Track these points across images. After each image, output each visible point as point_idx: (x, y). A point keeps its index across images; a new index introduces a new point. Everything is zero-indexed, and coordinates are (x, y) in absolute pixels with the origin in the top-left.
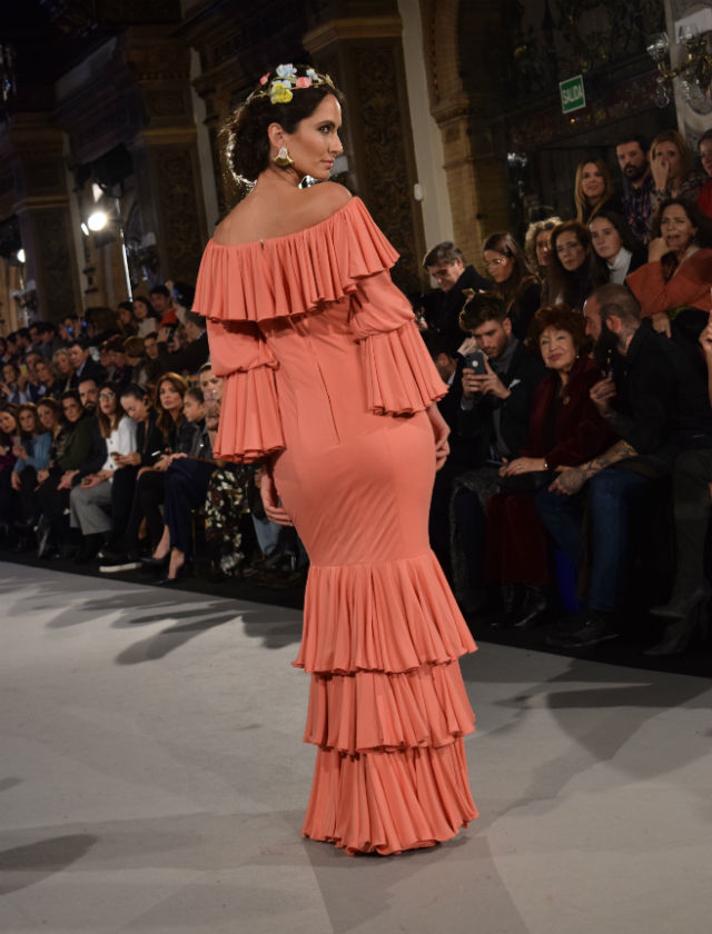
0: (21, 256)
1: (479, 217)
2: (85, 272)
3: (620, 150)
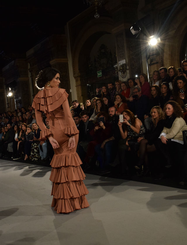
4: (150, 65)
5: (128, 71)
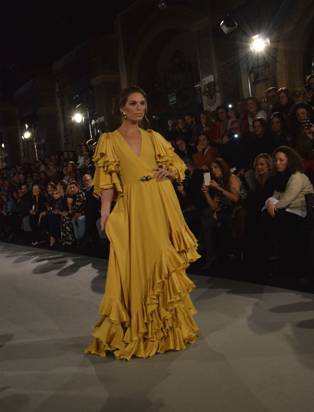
0: (3, 146)
5: (218, 94)
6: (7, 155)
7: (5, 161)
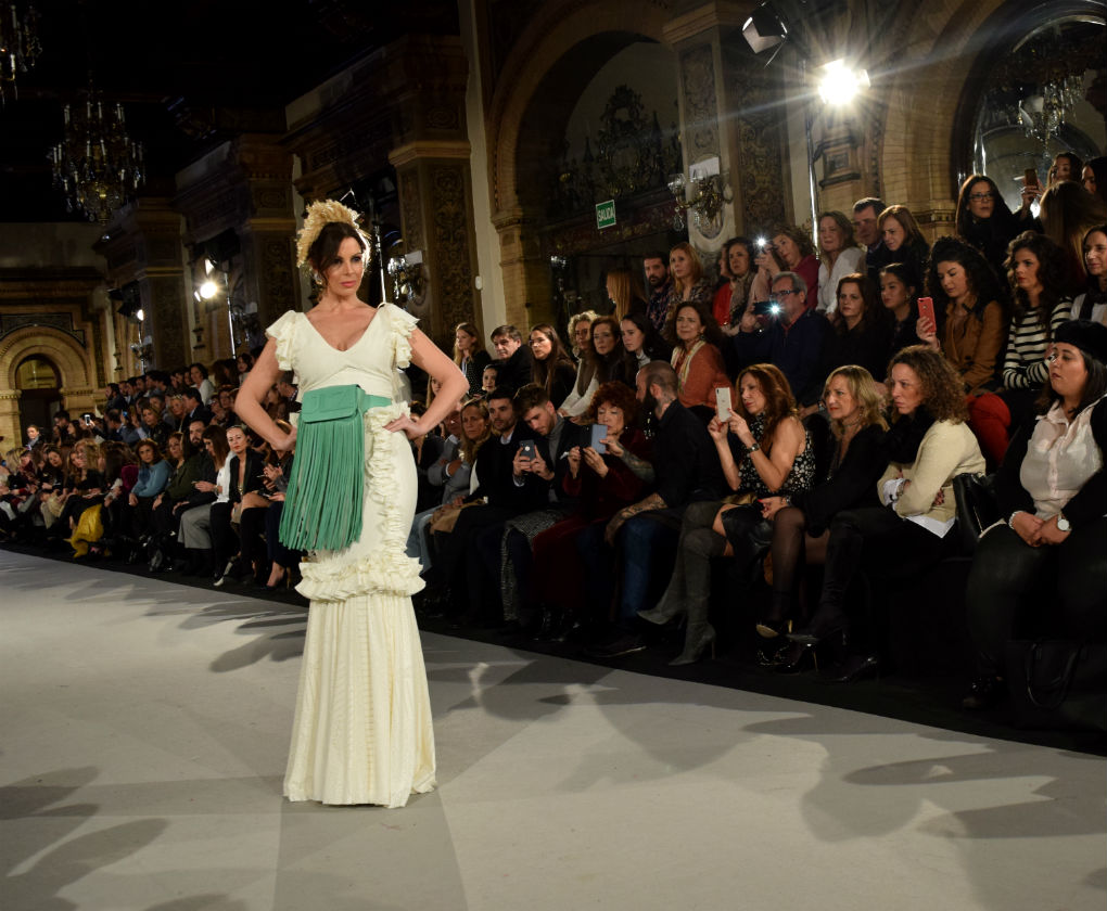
0: (140, 315)
1: (527, 305)
2: (195, 331)
3: (647, 263)
4: (822, 185)
6: (149, 340)
7: (143, 356)
